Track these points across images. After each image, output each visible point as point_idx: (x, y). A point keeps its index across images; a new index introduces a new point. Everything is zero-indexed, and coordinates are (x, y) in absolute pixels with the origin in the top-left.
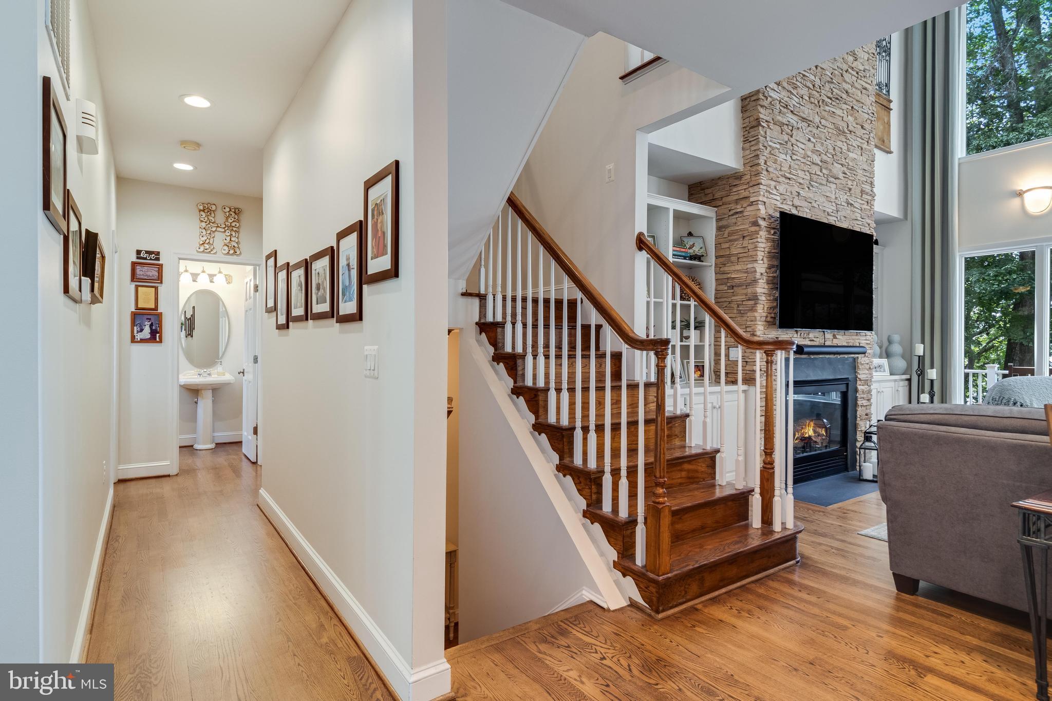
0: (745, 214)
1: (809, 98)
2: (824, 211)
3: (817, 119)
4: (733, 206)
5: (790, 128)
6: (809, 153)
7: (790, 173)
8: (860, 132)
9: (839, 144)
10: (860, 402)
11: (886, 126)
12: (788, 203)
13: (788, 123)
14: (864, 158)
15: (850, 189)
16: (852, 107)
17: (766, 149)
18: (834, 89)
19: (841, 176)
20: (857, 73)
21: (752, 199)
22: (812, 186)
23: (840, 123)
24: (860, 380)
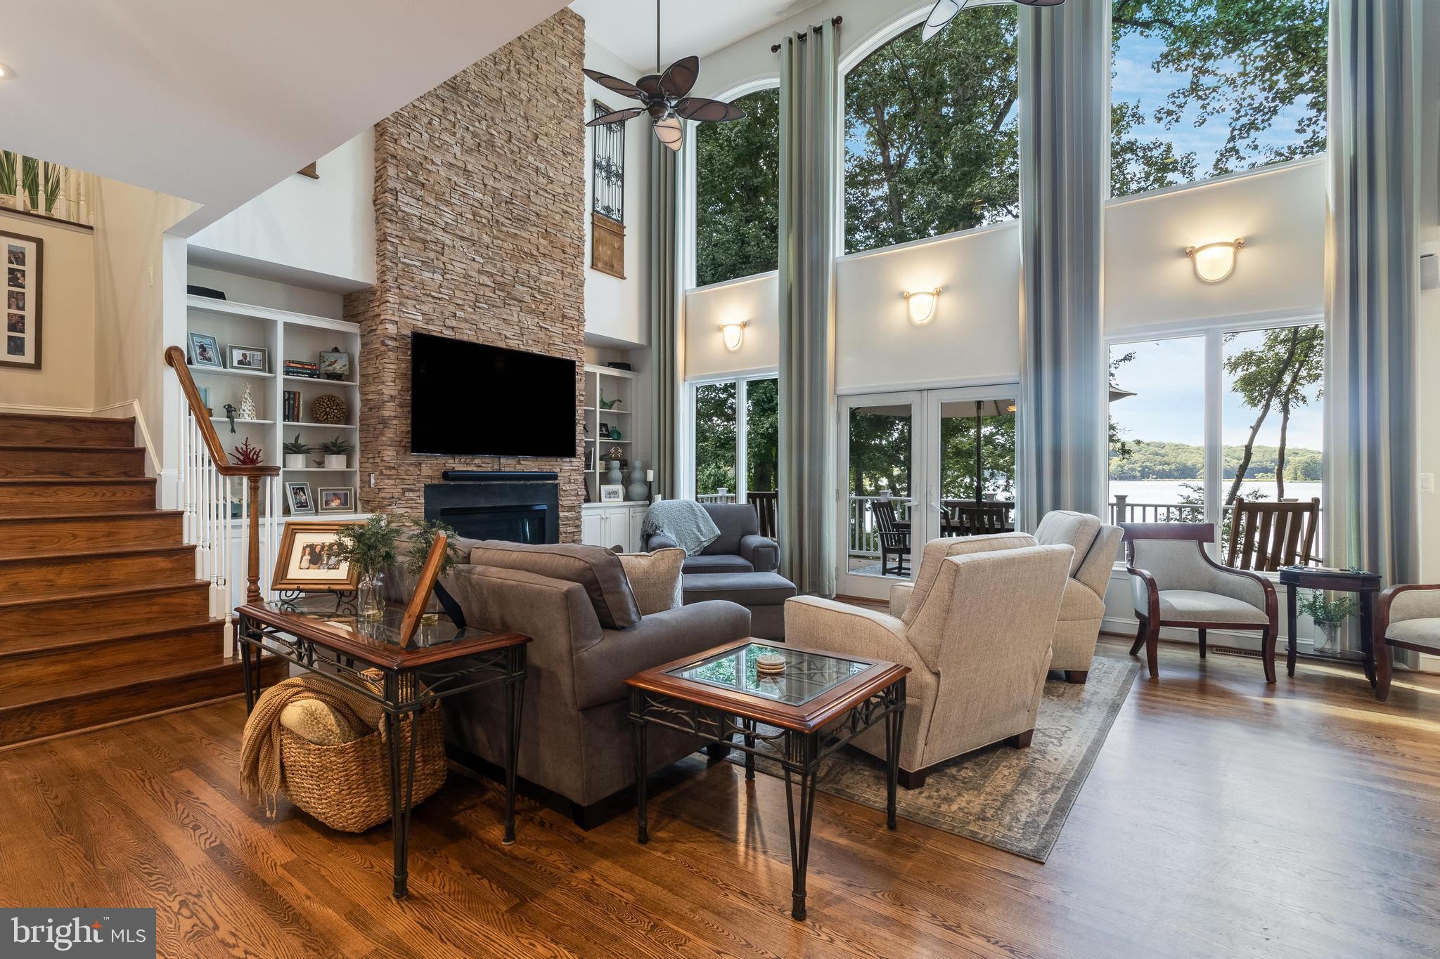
0: (378, 332)
1: (474, 216)
2: (500, 334)
3: (486, 239)
4: (369, 323)
5: (441, 246)
6: (473, 274)
7: (440, 293)
8: (558, 254)
9: (527, 266)
10: (562, 529)
11: (618, 252)
12: (436, 322)
13: (435, 240)
14: (567, 282)
15: (543, 313)
16: (546, 230)
17: (397, 266)
18: (514, 210)
19: (528, 298)
20: (554, 196)
21: (382, 317)
22: (479, 308)
23: (525, 245)
24: (562, 506)
